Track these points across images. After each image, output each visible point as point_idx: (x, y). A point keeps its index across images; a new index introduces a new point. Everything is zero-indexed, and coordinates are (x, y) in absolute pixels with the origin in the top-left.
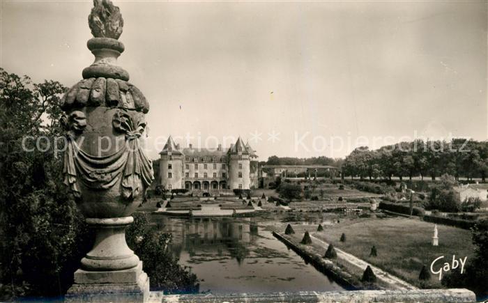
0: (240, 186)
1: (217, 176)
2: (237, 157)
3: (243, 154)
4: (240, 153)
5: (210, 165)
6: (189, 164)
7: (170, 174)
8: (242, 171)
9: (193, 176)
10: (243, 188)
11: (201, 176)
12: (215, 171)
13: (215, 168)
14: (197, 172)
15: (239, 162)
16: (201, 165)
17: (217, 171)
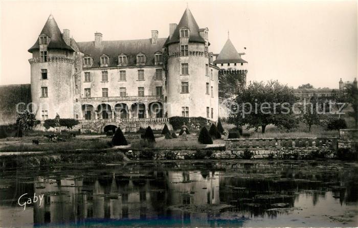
0: (186, 110)
1: (146, 93)
2: (179, 49)
3: (191, 42)
4: (184, 41)
5: (132, 72)
6: (91, 71)
7: (45, 89)
8: (189, 78)
9: (100, 94)
10: (191, 115)
11: (114, 93)
12: (142, 84)
13: (141, 78)
14: (107, 85)
15: (183, 59)
16: (114, 73)
17: (146, 83)
